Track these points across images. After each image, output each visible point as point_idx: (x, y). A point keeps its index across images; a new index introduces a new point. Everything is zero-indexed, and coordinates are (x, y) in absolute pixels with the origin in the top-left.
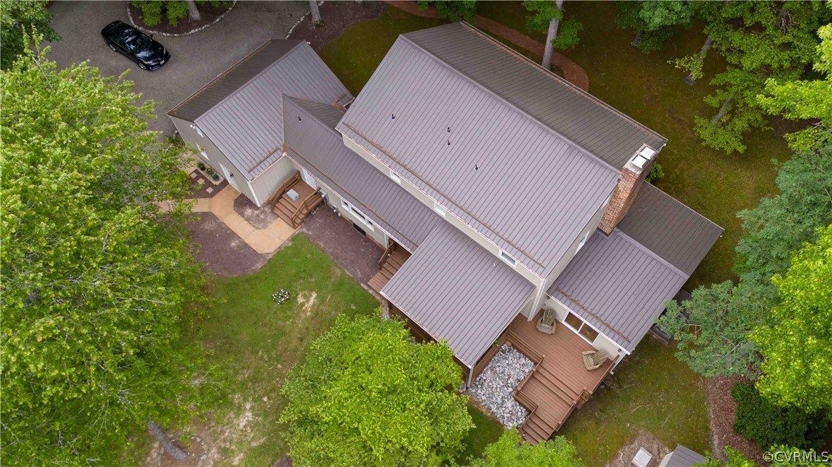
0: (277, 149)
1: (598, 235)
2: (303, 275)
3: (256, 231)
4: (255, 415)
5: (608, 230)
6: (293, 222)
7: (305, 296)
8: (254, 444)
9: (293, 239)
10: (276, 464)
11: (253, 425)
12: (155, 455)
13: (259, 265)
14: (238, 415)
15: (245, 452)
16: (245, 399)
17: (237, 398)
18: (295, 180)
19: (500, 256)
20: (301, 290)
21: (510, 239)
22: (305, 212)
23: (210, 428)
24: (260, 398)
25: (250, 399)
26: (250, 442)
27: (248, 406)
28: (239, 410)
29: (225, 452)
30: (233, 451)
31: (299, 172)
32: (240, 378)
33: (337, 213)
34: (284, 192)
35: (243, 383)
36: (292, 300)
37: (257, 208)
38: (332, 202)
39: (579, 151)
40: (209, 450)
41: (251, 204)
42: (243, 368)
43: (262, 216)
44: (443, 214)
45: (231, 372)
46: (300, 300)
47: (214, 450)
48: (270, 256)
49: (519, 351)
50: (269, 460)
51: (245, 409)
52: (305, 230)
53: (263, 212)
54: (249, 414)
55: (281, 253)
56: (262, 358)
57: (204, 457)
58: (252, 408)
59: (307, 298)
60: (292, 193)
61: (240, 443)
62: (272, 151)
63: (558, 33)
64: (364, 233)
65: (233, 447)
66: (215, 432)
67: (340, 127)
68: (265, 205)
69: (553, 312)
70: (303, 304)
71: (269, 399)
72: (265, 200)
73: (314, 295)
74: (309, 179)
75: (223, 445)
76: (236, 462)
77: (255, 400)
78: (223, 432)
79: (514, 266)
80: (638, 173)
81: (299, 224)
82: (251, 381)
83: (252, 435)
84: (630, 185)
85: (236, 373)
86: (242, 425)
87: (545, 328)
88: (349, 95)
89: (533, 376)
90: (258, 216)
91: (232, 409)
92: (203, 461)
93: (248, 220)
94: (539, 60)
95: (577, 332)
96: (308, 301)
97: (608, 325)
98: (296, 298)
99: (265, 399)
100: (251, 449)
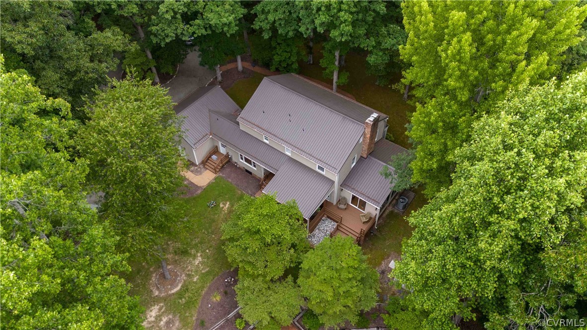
0: (207, 134)
1: (361, 159)
2: (222, 194)
3: (197, 176)
4: (203, 259)
5: (365, 156)
6: (216, 171)
7: (223, 204)
8: (203, 272)
9: (215, 179)
10: (215, 279)
11: (202, 263)
12: (154, 280)
13: (199, 192)
14: (194, 259)
15: (199, 275)
16: (197, 252)
17: (193, 251)
18: (215, 151)
19: (317, 170)
20: (221, 201)
21: (321, 159)
22: (221, 165)
23: (180, 266)
24: (205, 251)
25: (200, 251)
26: (201, 271)
27: (199, 255)
28: (195, 257)
29: (189, 276)
30: (193, 275)
31: (217, 147)
32: (194, 242)
33: (236, 166)
34: (210, 157)
35: (196, 245)
36: (217, 206)
37: (196, 166)
38: (234, 160)
39: (347, 119)
40: (181, 276)
41: (193, 164)
42: (195, 238)
43: (199, 169)
44: (289, 154)
45: (189, 240)
46: (221, 205)
47: (183, 275)
48: (205, 187)
49: (331, 219)
50: (212, 277)
51: (198, 256)
52: (221, 174)
53: (199, 167)
54: (200, 258)
55: (210, 185)
56: (204, 233)
57: (179, 278)
58: (201, 255)
59: (225, 205)
60: (214, 157)
61: (197, 271)
62: (204, 135)
63: (338, 78)
64: (250, 173)
65: (193, 273)
66: (183, 267)
67: (239, 119)
68: (200, 164)
69: (345, 198)
70: (223, 207)
71: (209, 251)
72: (200, 161)
73: (228, 203)
74: (222, 150)
75: (188, 273)
76: (195, 280)
77: (202, 252)
78: (187, 267)
79: (324, 173)
80: (372, 123)
81: (218, 172)
82: (199, 243)
83: (202, 268)
84: (370, 130)
85: (192, 240)
86: (196, 263)
87: (342, 206)
88: (240, 109)
89: (337, 229)
90: (197, 169)
91: (191, 257)
92: (179, 280)
93: (192, 171)
94: (332, 89)
95: (357, 208)
96: (225, 206)
97: (369, 197)
98: (219, 205)
99: (207, 251)
100: (203, 274)
